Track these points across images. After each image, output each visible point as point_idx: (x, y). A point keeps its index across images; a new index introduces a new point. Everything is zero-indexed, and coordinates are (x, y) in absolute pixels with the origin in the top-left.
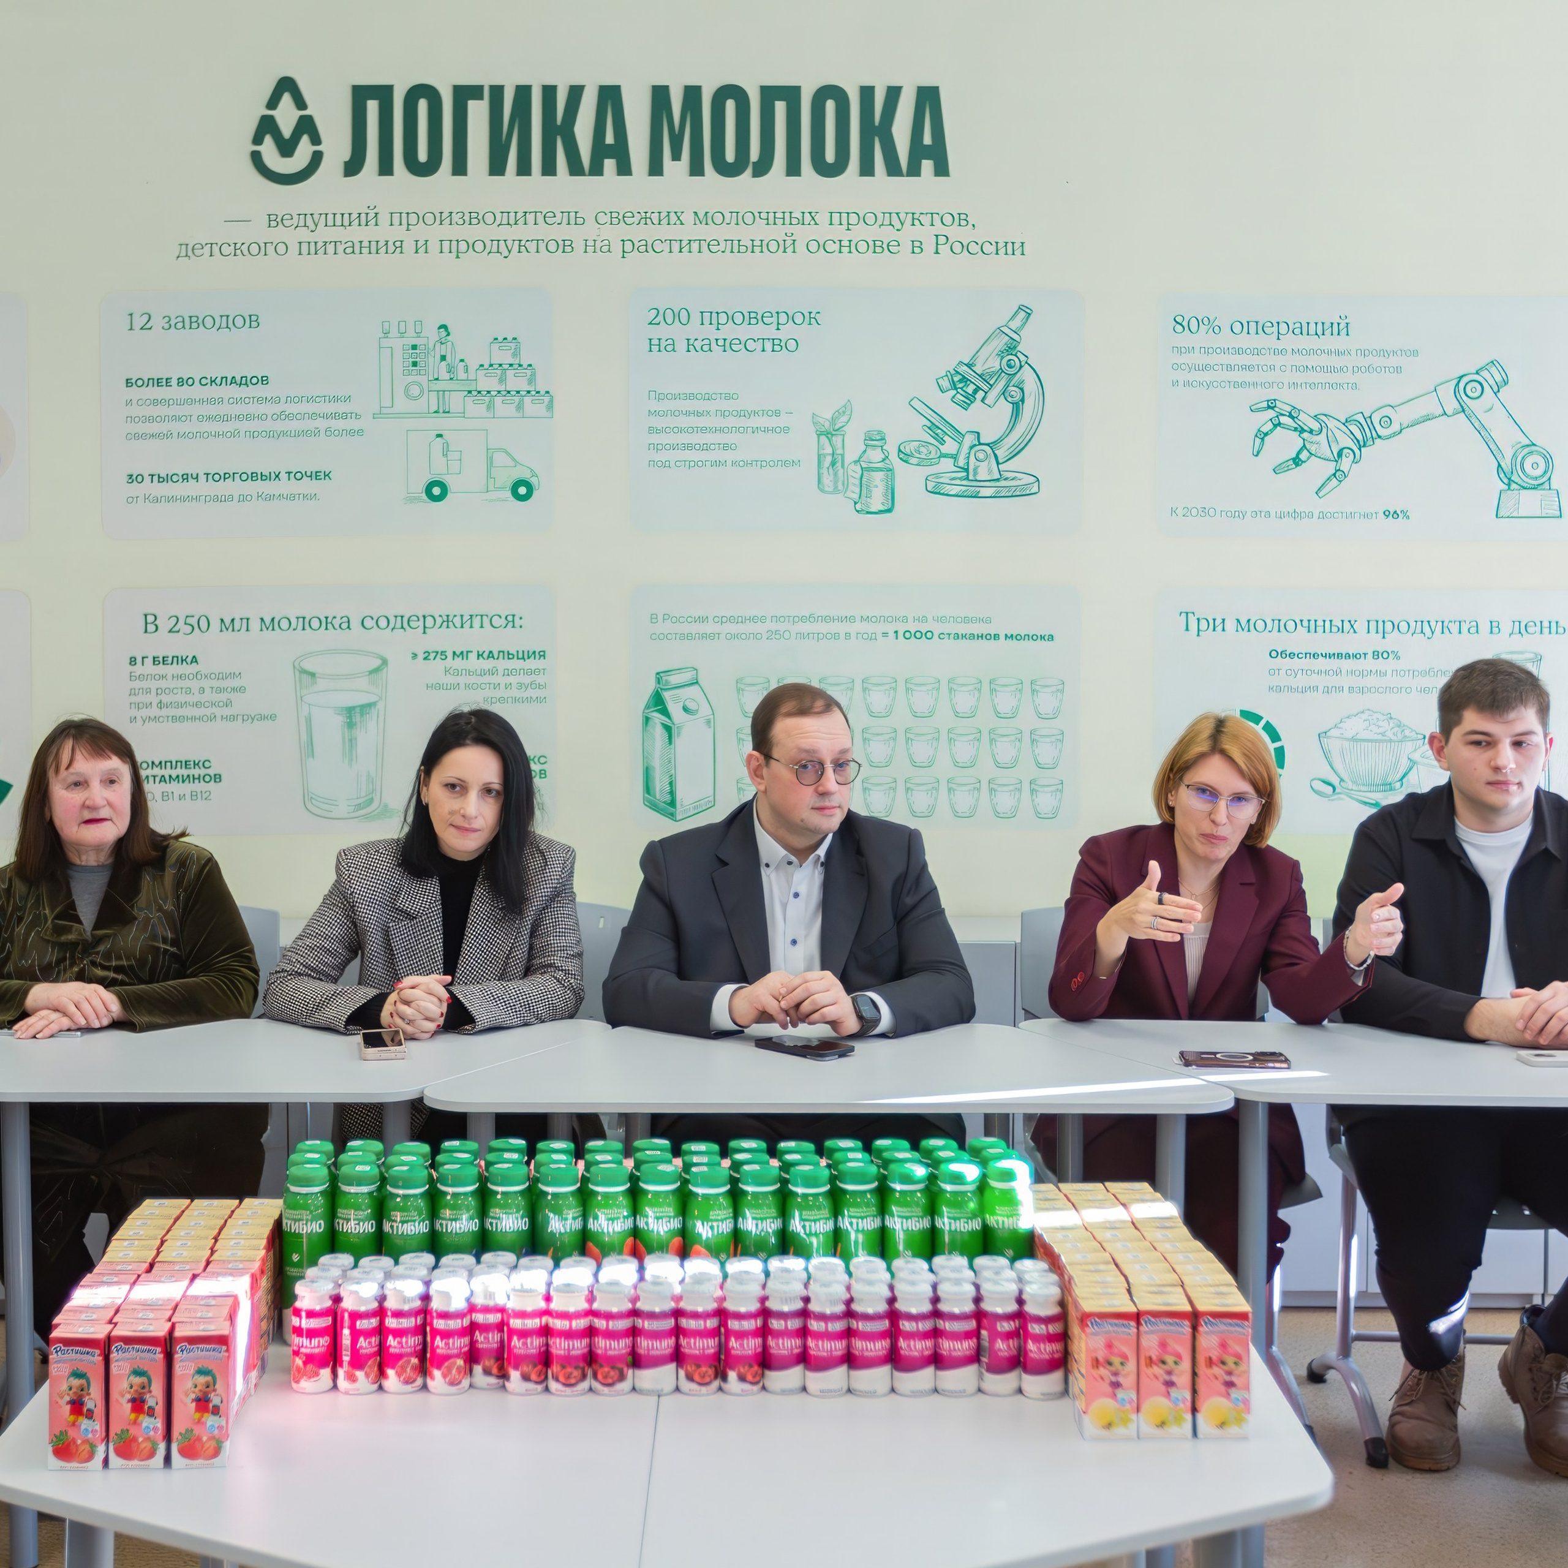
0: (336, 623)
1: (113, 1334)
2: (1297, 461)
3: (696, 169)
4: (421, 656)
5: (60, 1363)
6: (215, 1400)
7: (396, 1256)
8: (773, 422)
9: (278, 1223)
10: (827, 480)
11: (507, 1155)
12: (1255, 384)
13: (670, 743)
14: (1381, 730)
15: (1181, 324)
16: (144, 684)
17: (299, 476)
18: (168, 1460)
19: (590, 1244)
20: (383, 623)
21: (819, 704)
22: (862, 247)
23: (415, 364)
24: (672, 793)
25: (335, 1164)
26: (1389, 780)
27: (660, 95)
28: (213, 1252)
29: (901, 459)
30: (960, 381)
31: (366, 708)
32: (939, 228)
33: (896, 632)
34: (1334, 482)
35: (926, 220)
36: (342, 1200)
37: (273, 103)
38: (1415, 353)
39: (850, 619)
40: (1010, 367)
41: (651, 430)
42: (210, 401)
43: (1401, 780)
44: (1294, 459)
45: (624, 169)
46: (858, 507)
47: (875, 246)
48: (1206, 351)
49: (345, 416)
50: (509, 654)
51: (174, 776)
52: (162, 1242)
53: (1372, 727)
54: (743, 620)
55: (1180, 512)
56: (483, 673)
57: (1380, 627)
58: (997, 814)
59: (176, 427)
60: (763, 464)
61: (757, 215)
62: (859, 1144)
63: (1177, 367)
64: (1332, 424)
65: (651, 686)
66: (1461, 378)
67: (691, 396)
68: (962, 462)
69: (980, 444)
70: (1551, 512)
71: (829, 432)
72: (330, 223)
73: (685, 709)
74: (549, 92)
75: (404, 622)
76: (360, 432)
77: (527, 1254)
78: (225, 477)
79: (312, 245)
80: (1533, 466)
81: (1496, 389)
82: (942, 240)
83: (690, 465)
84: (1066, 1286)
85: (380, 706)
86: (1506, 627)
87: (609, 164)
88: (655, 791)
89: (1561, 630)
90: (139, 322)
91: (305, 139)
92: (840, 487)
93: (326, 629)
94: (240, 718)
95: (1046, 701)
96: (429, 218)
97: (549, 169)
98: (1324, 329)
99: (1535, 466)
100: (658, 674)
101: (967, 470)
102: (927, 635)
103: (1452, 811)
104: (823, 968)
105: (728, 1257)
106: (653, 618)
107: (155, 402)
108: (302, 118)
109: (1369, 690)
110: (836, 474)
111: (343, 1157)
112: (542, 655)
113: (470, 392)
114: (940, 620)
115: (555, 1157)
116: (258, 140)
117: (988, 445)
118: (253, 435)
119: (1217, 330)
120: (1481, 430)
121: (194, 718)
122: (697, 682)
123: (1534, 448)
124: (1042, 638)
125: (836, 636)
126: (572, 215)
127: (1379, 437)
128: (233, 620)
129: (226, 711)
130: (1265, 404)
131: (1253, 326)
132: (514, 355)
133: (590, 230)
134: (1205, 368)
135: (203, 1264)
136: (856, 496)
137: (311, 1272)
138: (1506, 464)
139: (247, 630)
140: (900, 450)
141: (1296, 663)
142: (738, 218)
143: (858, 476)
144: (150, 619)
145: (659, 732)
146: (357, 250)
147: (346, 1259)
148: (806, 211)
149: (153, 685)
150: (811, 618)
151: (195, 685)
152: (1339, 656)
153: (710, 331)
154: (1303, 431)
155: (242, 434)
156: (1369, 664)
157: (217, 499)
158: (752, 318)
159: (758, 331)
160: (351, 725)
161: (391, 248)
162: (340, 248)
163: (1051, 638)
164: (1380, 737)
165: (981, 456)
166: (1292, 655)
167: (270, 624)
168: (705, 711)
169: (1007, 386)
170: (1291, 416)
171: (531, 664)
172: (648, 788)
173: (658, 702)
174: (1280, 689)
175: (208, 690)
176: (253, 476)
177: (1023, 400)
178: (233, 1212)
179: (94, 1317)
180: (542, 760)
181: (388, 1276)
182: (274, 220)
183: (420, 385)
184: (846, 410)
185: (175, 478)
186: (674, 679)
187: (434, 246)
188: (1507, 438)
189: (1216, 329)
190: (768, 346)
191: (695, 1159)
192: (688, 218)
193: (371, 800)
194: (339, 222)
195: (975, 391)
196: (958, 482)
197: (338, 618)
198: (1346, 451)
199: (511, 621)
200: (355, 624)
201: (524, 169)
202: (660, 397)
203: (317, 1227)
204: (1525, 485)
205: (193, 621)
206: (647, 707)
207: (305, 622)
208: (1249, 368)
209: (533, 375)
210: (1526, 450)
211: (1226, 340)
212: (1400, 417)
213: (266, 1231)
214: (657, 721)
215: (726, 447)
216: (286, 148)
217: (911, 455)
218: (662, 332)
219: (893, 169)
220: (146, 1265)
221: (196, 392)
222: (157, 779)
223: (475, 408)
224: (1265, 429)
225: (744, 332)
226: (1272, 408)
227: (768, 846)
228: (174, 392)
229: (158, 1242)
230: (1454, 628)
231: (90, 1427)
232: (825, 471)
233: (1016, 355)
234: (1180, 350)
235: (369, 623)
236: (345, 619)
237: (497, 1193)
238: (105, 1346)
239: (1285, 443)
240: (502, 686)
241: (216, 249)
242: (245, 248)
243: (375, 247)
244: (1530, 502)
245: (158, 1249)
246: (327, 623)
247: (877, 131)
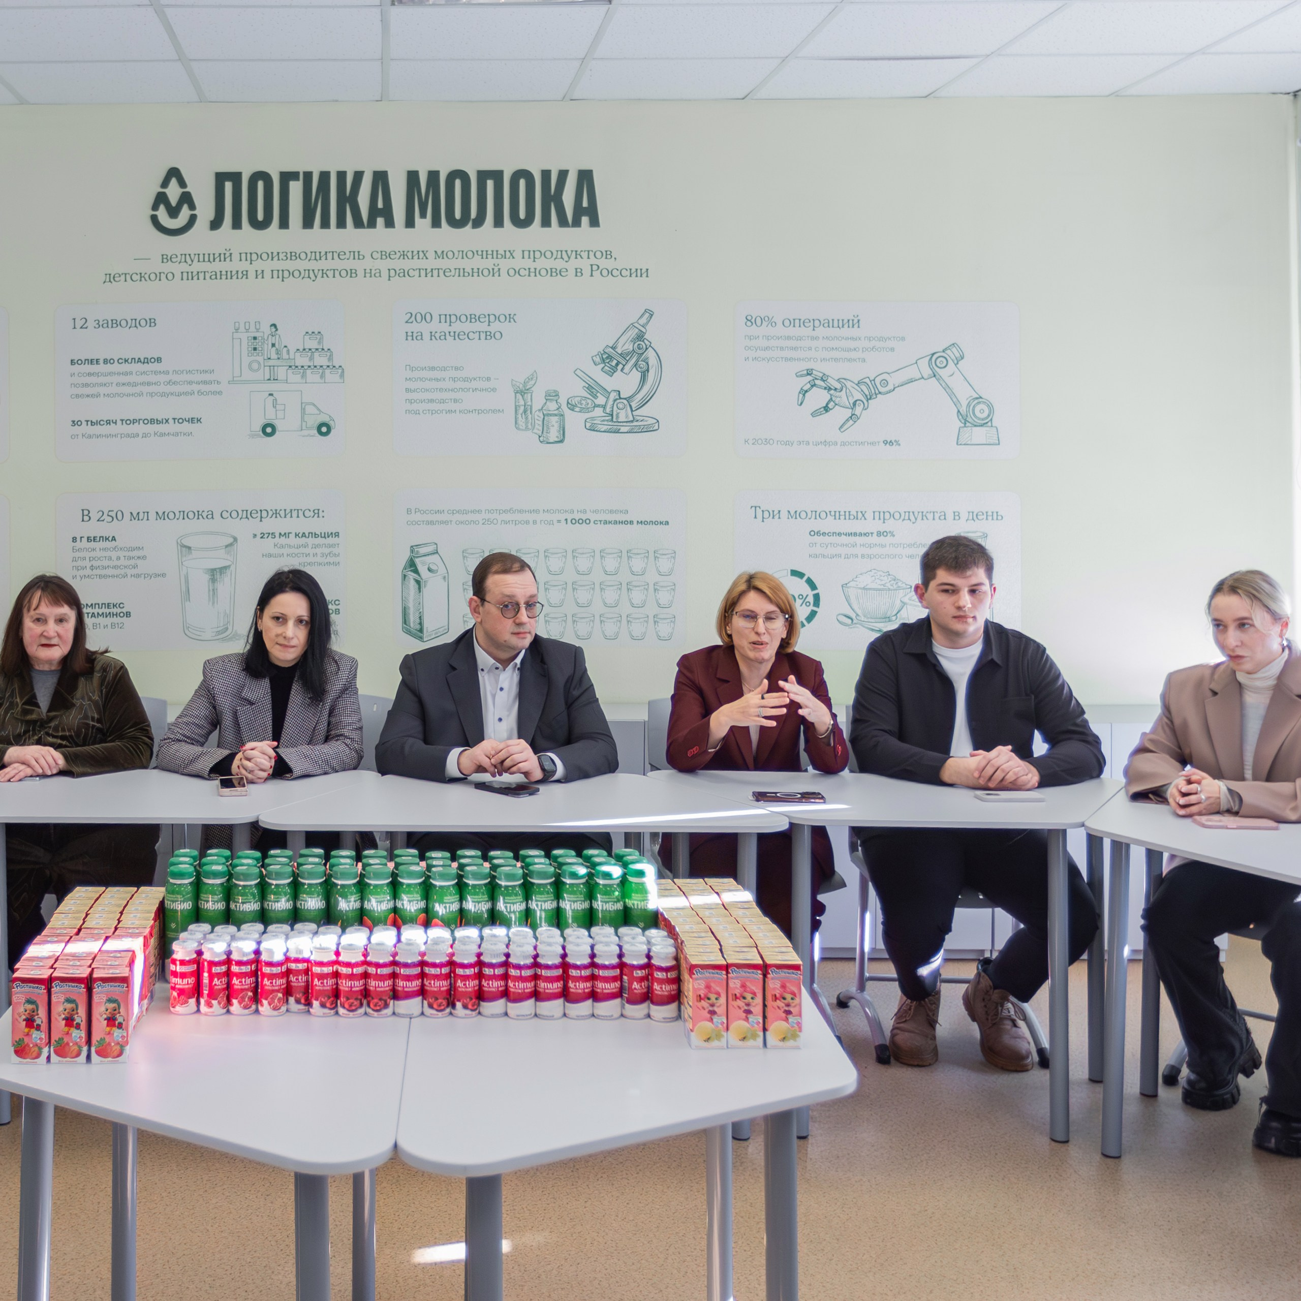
0: (205, 515)
1: (53, 975)
2: (826, 409)
3: (436, 223)
4: (259, 536)
5: (20, 993)
6: (120, 1020)
7: (238, 924)
8: (486, 385)
9: (162, 903)
10: (521, 421)
11: (311, 860)
12: (799, 359)
13: (420, 592)
14: (883, 582)
15: (750, 321)
16: (81, 554)
17: (181, 421)
18: (89, 1057)
19: (365, 918)
20: (234, 514)
21: (516, 566)
22: (543, 272)
23: (255, 349)
24: (420, 624)
25: (199, 865)
26: (888, 615)
27: (413, 177)
28: (119, 921)
29: (569, 408)
30: (607, 358)
31: (223, 570)
32: (593, 260)
33: (566, 520)
34: (851, 422)
35: (585, 255)
36: (204, 888)
37: (165, 184)
38: (903, 339)
39: (537, 511)
40: (639, 349)
41: (408, 390)
42: (126, 374)
43: (896, 615)
44: (824, 407)
45: (390, 223)
46: (541, 439)
47: (552, 272)
48: (768, 338)
49: (210, 382)
50: (315, 534)
51: (100, 613)
52: (87, 915)
53: (877, 581)
54: (466, 512)
55: (751, 442)
56: (299, 547)
57: (882, 516)
58: (633, 638)
59: (102, 390)
60: (479, 412)
61: (475, 253)
62: (543, 853)
63: (748, 348)
64: (849, 384)
65: (406, 555)
66: (933, 354)
67: (433, 369)
68: (608, 410)
69: (620, 398)
70: (992, 442)
71: (522, 392)
72: (201, 259)
73: (429, 570)
74: (341, 175)
75: (248, 515)
76: (220, 393)
77: (325, 924)
78: (134, 421)
79: (190, 274)
80: (981, 411)
81: (956, 362)
82: (595, 268)
83: (433, 412)
84: (679, 946)
85: (232, 568)
86: (964, 516)
87: (380, 221)
88: (410, 623)
89: (999, 518)
90: (79, 323)
91: (185, 208)
92: (530, 427)
93: (198, 518)
94: (143, 576)
95: (664, 564)
96: (265, 256)
97: (341, 224)
98: (842, 324)
99: (982, 411)
100: (412, 547)
101: (612, 415)
102: (587, 521)
103: (930, 635)
104: (519, 738)
105: (456, 927)
106: (409, 511)
107: (89, 374)
108: (183, 193)
109: (875, 556)
110: (527, 418)
111: (204, 860)
112: (337, 535)
113: (290, 367)
114: (596, 511)
115: (342, 861)
116: (155, 207)
117: (625, 399)
118: (151, 395)
119: (774, 324)
120: (947, 388)
121: (113, 576)
122: (437, 552)
123: (980, 400)
124: (661, 523)
125: (527, 522)
126: (356, 254)
127: (880, 393)
128: (138, 513)
129: (134, 571)
130: (805, 372)
131: (797, 322)
132: (319, 343)
133: (368, 263)
134: (767, 349)
135: (113, 929)
136: (540, 433)
137: (183, 935)
138: (963, 409)
139: (148, 519)
140: (568, 403)
141: (827, 539)
142: (464, 255)
143: (541, 419)
144: (86, 513)
145: (412, 584)
146: (218, 277)
147: (206, 927)
148: (507, 250)
149: (88, 555)
150: (510, 511)
151: (114, 555)
152: (855, 534)
153: (445, 327)
154: (830, 389)
155: (145, 394)
156: (874, 539)
157: (128, 436)
158: (473, 318)
159: (477, 326)
160: (213, 580)
161: (240, 275)
162: (208, 276)
163: (667, 523)
164: (882, 587)
165: (621, 406)
166: (824, 534)
167: (162, 516)
168: (442, 570)
169: (637, 361)
170: (822, 379)
171: (331, 540)
172: (405, 621)
173: (412, 565)
174: (816, 556)
175: (122, 558)
176: (152, 421)
177: (648, 371)
178: (133, 895)
179: (41, 964)
180: (337, 602)
181: (233, 938)
182: (165, 259)
183: (259, 363)
184: (533, 377)
185: (102, 423)
186: (423, 551)
187: (267, 274)
188: (964, 394)
189: (772, 323)
190: (483, 336)
191: (434, 863)
192: (431, 255)
193: (227, 629)
194: (206, 259)
195: (617, 365)
196: (606, 423)
197: (206, 511)
198: (858, 402)
199: (317, 513)
200: (217, 515)
201: (325, 224)
202: (412, 369)
203: (188, 906)
204: (975, 424)
205: (113, 514)
206: (405, 568)
207: (185, 515)
208: (795, 349)
209: (331, 356)
210: (976, 401)
211: (779, 330)
212: (894, 380)
213: (155, 908)
214: (411, 577)
215: (455, 401)
216: (173, 212)
217: (576, 406)
218: (415, 327)
219: (563, 222)
220: (76, 930)
221: (116, 367)
222: (90, 615)
223: (294, 377)
224: (805, 388)
225: (467, 327)
226: (810, 375)
227: (483, 658)
228: (102, 368)
229: (84, 915)
230: (930, 516)
231: (38, 1036)
232: (519, 416)
233: (643, 341)
234: (750, 338)
235: (225, 515)
236: (210, 513)
237: (305, 884)
238: (48, 983)
239: (818, 398)
240: (311, 555)
241: (128, 277)
242: (147, 277)
243: (229, 275)
244: (979, 434)
245: (84, 919)
246: (198, 515)
247: (553, 198)
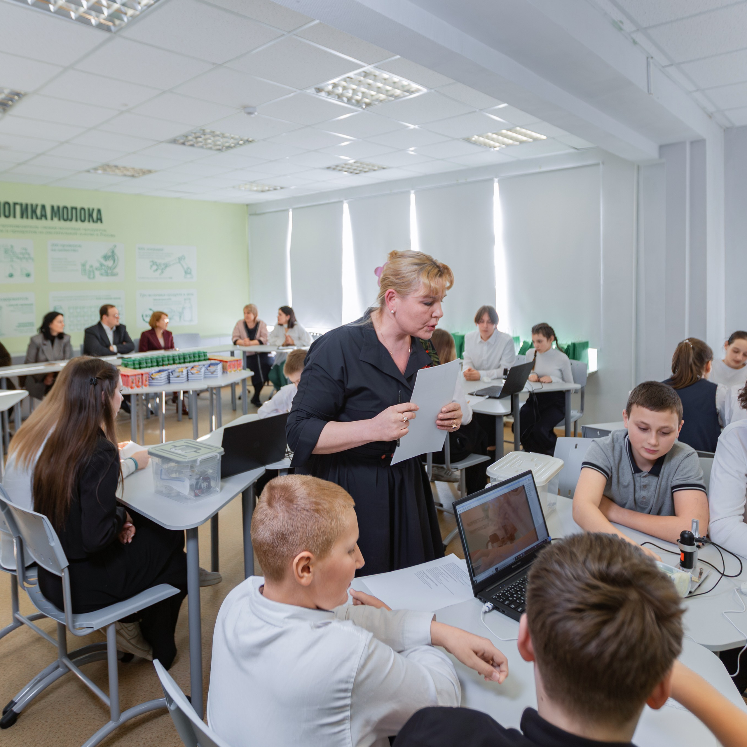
3: (59, 220)
27: (53, 207)
32: (100, 232)
45: (46, 218)
47: (92, 235)
61: (70, 228)
68: (105, 270)
71: (83, 265)
74: (32, 205)
82: (102, 234)
87: (43, 218)
92: (85, 274)
96: (9, 226)
97: (32, 218)
100: (54, 306)
113: (17, 258)
126: (37, 227)
132: (26, 251)
133: (40, 230)
136: (88, 276)
140: (95, 268)
142: (67, 229)
143: (88, 272)
148: (79, 228)
153: (62, 248)
158: (70, 246)
159: (71, 248)
169: (112, 258)
183: (8, 256)
184: (86, 261)
187: (9, 231)
190: (72, 251)
192: (58, 228)
201: (27, 218)
202: (54, 259)
209: (30, 255)
218: (53, 248)
219: (93, 222)
223: (18, 261)
225: (68, 248)
232: (82, 271)
247: (91, 215)
